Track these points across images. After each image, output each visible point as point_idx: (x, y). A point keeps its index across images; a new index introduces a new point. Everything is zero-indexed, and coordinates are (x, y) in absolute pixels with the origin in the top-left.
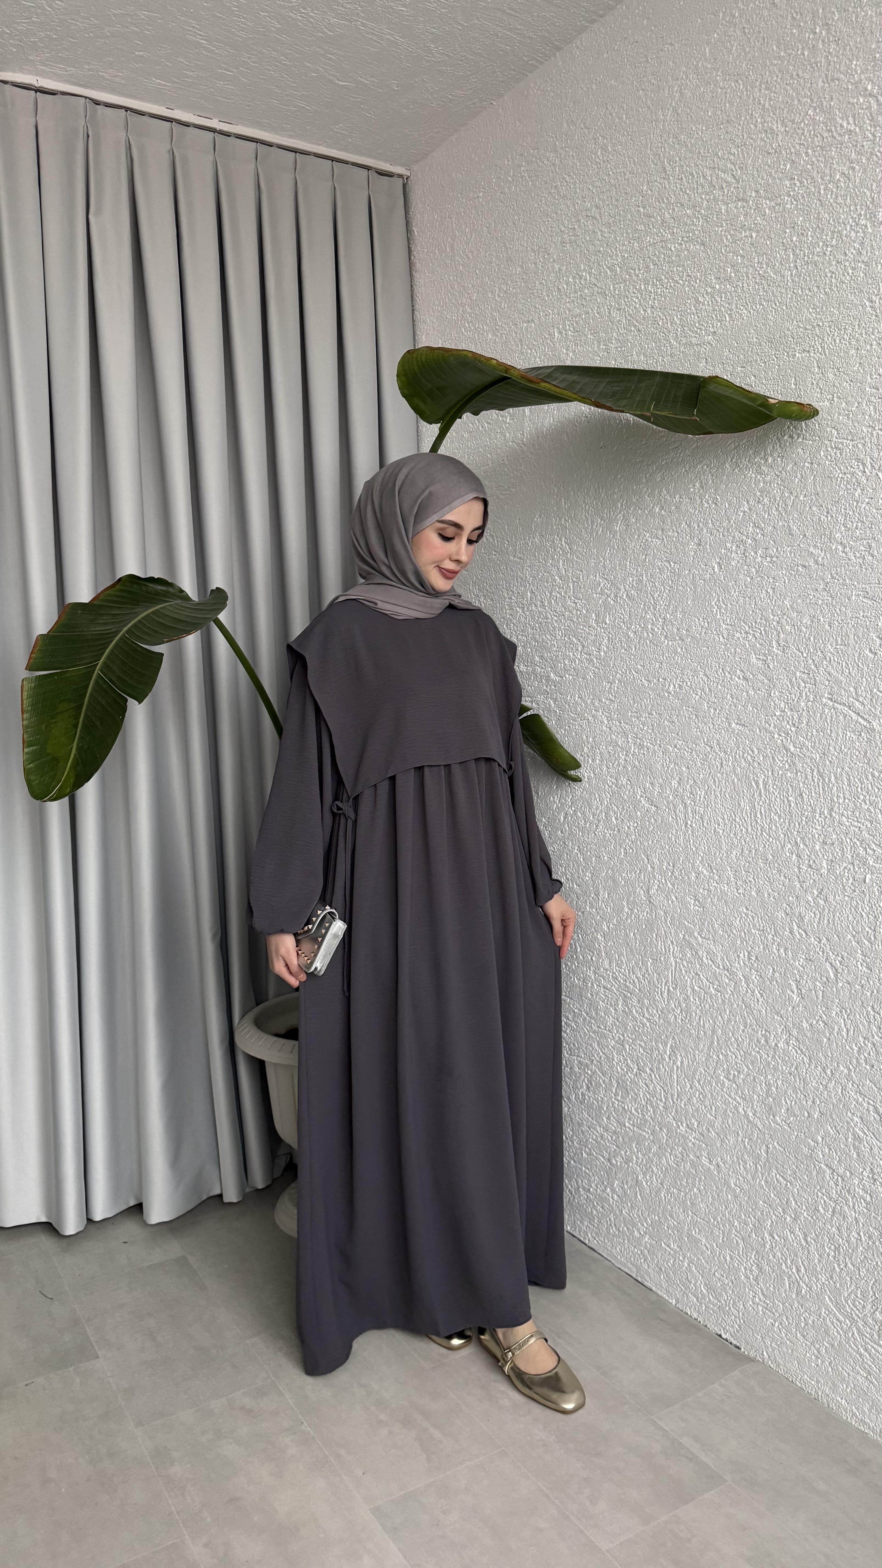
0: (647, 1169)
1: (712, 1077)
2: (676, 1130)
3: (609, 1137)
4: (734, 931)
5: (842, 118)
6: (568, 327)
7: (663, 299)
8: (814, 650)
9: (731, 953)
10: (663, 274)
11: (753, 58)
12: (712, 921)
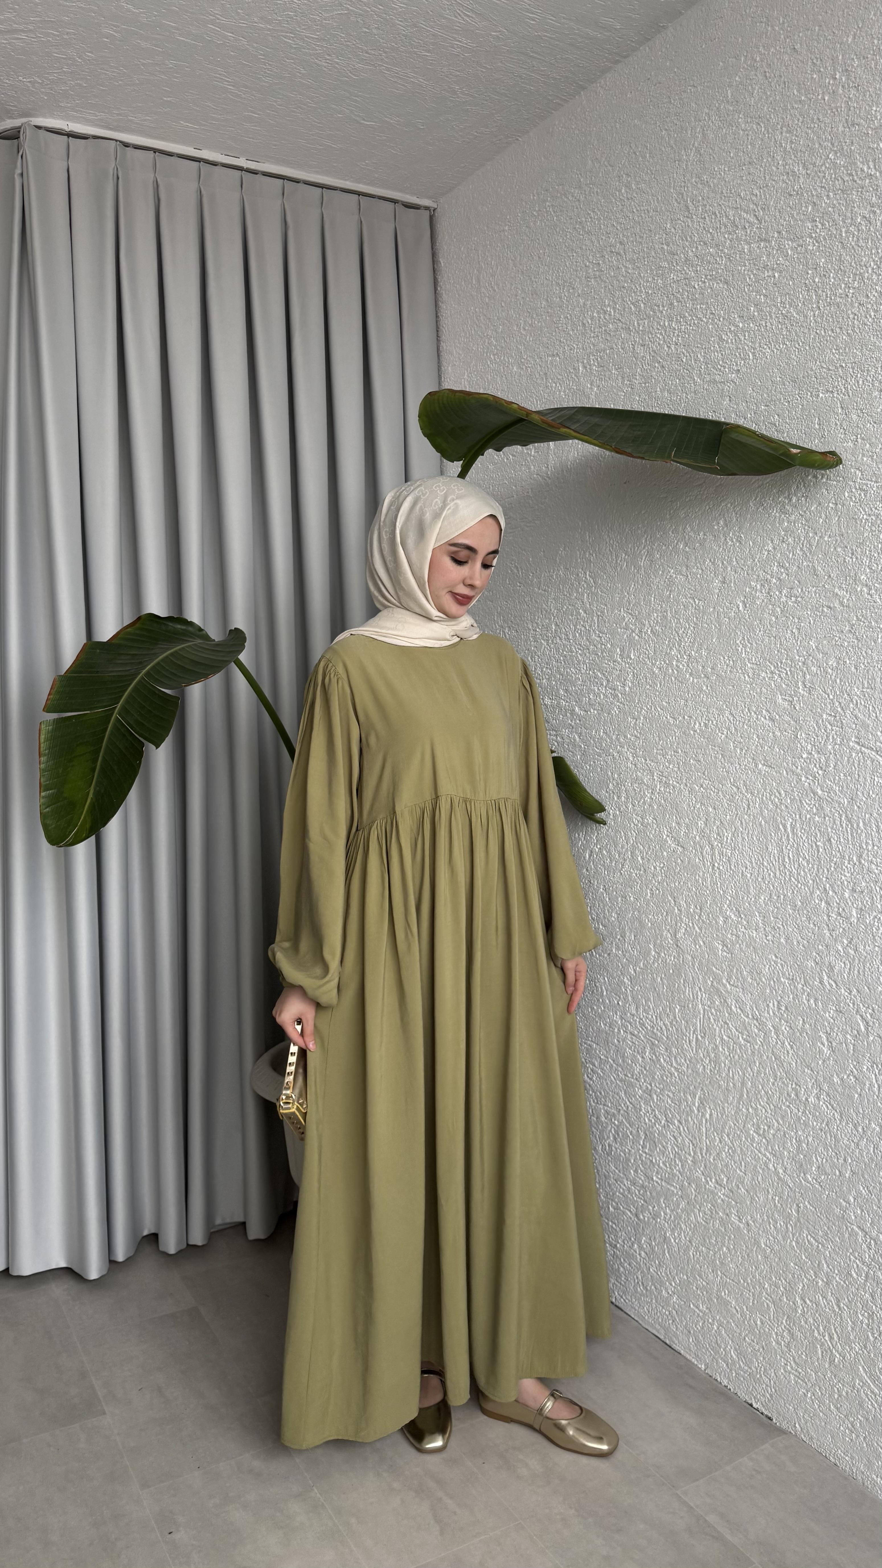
0: (675, 1226)
1: (742, 1131)
2: (705, 1186)
3: (636, 1191)
4: (764, 979)
5: (863, 163)
6: (592, 362)
7: (687, 336)
8: (840, 692)
9: (760, 1002)
10: (687, 312)
11: (774, 101)
12: (741, 968)
